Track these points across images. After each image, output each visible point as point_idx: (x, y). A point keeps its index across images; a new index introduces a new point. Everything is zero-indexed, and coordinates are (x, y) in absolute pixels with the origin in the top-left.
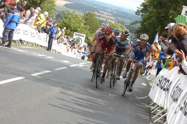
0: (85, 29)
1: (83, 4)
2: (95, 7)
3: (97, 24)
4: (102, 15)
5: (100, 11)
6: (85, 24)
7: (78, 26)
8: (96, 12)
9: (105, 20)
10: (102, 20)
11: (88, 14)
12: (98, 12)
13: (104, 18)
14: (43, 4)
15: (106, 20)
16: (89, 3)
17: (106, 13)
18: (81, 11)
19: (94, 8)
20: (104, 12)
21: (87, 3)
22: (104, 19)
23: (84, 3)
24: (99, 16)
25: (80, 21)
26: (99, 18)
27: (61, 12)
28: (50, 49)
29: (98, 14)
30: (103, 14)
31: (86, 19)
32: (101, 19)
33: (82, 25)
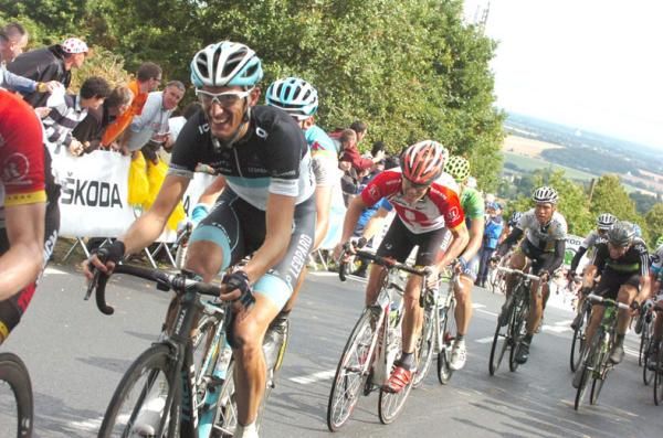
0: (592, 222)
1: (594, 152)
2: (628, 160)
3: (628, 208)
4: (647, 183)
5: (642, 172)
6: (591, 210)
7: (573, 215)
8: (629, 173)
9: (653, 197)
10: (645, 196)
11: (602, 178)
12: (636, 174)
13: (651, 189)
14: (465, 154)
15: (659, 197)
16: (610, 149)
17: (657, 177)
18: (585, 171)
19: (626, 162)
20: (651, 175)
21: (604, 148)
22: (652, 194)
23: (595, 149)
24: (639, 185)
25: (578, 201)
26: (638, 189)
27: (530, 172)
28: (485, 279)
29: (635, 180)
30: (648, 178)
31: (597, 195)
32: (644, 192)
33: (585, 212)
